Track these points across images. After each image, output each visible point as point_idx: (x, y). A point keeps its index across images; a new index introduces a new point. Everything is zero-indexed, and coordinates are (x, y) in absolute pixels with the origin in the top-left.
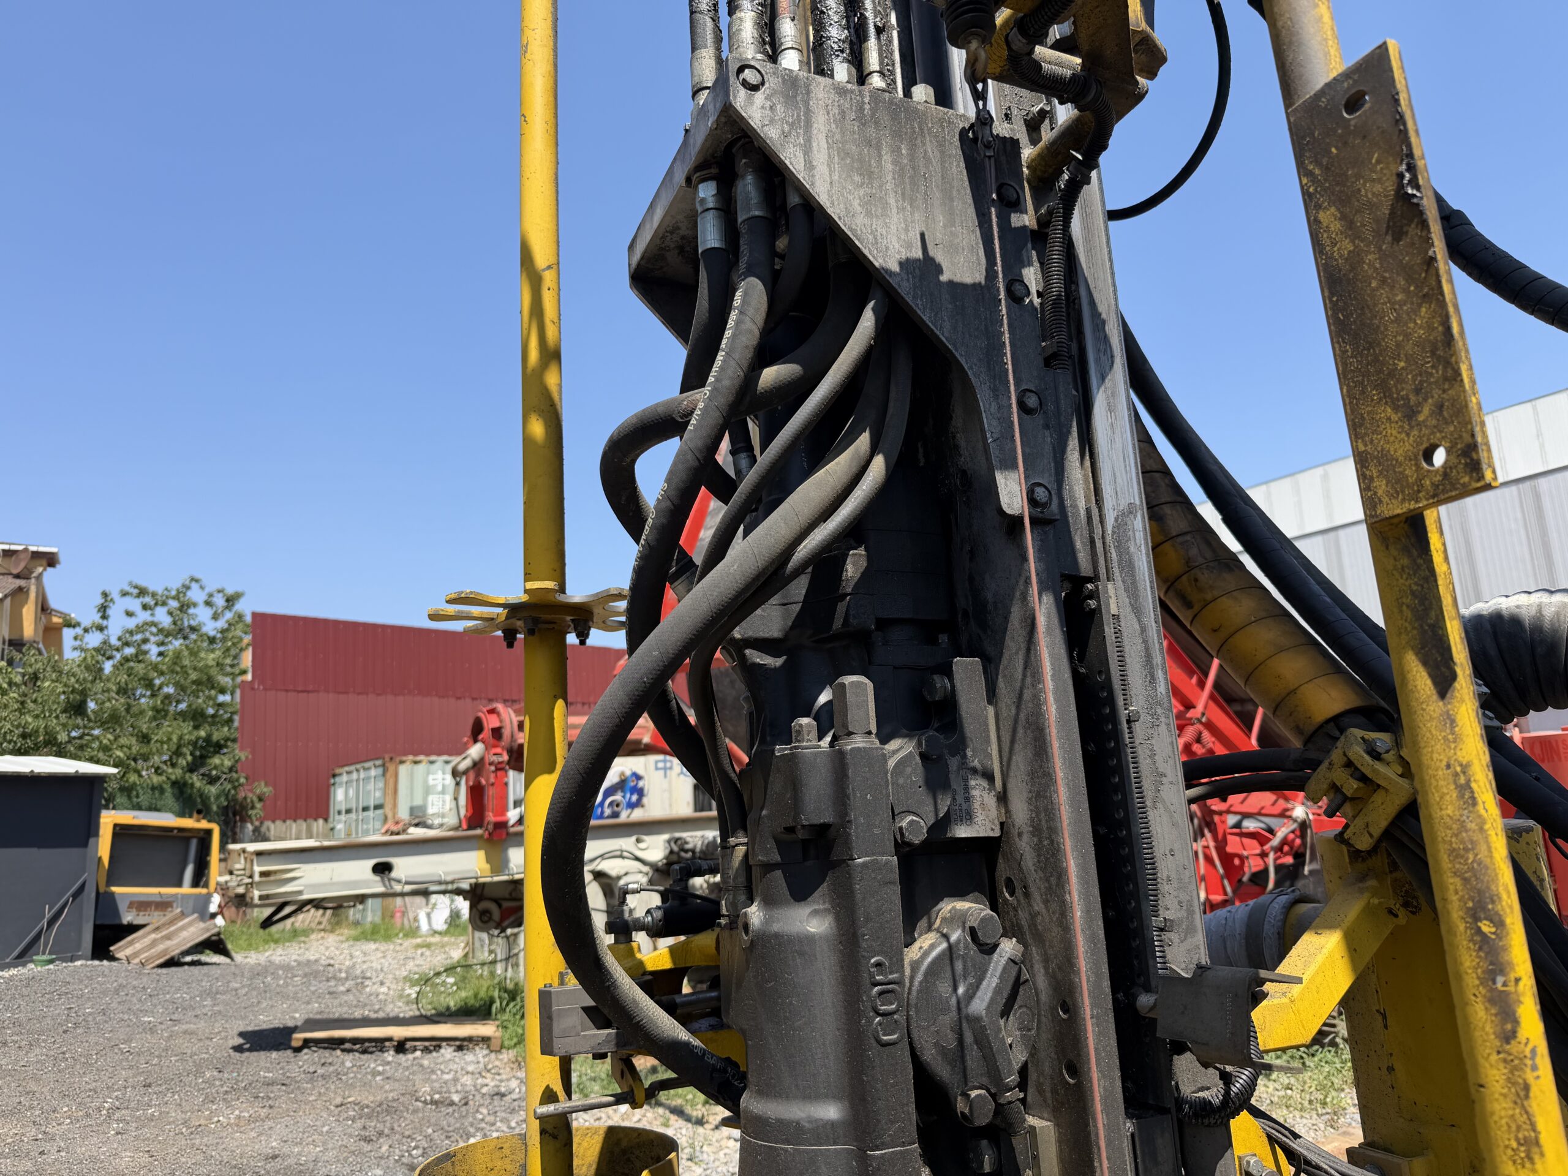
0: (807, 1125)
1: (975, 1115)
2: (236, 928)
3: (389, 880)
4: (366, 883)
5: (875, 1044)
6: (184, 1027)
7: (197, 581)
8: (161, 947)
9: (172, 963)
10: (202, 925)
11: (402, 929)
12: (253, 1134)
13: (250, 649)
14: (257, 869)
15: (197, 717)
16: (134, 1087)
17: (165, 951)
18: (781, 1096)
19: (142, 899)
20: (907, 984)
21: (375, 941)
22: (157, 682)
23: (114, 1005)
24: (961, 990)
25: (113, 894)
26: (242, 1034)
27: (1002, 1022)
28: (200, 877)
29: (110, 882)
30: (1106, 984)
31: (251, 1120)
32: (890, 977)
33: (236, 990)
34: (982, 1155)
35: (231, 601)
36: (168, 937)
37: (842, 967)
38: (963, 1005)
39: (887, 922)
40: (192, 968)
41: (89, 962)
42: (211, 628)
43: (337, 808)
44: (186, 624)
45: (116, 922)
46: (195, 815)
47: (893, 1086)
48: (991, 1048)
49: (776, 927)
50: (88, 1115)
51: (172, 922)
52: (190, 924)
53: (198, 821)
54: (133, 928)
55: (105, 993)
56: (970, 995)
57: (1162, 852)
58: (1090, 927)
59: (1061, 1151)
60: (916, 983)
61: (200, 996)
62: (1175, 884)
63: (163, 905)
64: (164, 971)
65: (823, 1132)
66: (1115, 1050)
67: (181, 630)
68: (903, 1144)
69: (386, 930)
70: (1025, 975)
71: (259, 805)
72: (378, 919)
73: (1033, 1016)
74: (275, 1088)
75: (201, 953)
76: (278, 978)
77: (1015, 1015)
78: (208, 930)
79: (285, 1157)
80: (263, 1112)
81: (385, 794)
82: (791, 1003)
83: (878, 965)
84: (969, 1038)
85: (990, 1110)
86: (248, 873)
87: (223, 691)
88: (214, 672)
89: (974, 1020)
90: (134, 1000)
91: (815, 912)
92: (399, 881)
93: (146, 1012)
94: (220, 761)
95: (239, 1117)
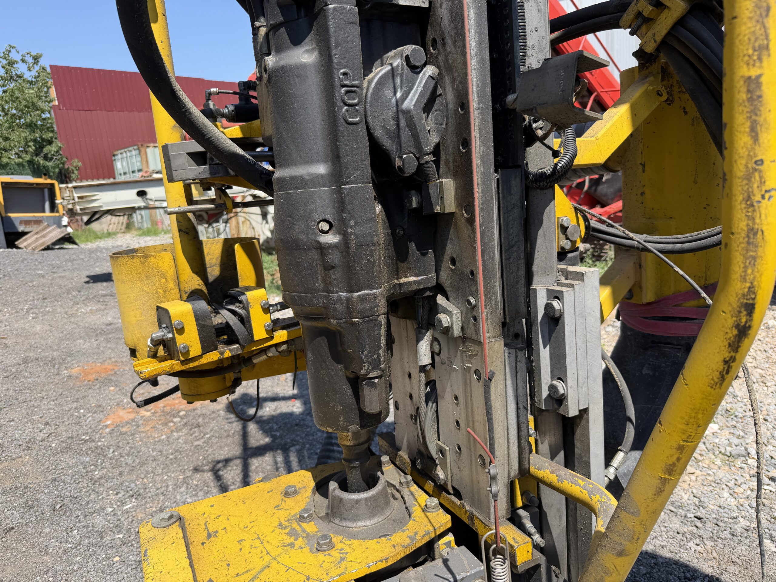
0: (307, 177)
1: (406, 166)
2: (79, 233)
3: (147, 199)
4: (134, 201)
5: (344, 123)
6: (59, 275)
7: (13, 48)
8: (41, 241)
9: (48, 248)
10: (59, 230)
11: (163, 230)
12: (99, 316)
13: (53, 87)
14: (76, 195)
15: (31, 126)
16: (38, 300)
17: (43, 243)
18: (292, 165)
19: (26, 219)
20: (365, 91)
21: (150, 236)
22: (6, 107)
23: (22, 267)
24: (399, 95)
25: (10, 217)
26: (88, 277)
27: (424, 116)
28: (53, 208)
29: (7, 211)
30: (489, 89)
31: (97, 310)
32: (354, 82)
33: (83, 259)
34: (412, 198)
35: (36, 59)
36: (44, 236)
37: (324, 81)
38: (399, 103)
39: (351, 48)
40: (59, 251)
41: (7, 250)
42: (28, 76)
43: (119, 172)
44: (14, 73)
45: (15, 231)
46: (43, 176)
47: (356, 149)
48: (417, 129)
49: (282, 63)
50: (17, 312)
51: (44, 229)
52: (53, 230)
53: (46, 179)
54: (24, 234)
55: (17, 262)
56: (404, 97)
57: (530, 29)
58: (480, 53)
59: (456, 193)
60: (371, 89)
61: (65, 261)
62: (536, 49)
63: (38, 222)
64: (45, 252)
65: (315, 181)
66: (492, 130)
67: (11, 77)
68: (363, 183)
69: (155, 231)
70: (440, 91)
71: (76, 172)
72: (149, 226)
73: (444, 116)
74: (108, 297)
75: (63, 244)
76: (103, 253)
77: (432, 115)
78: (63, 232)
79: (115, 324)
80: (103, 307)
81: (142, 164)
82: (294, 107)
83: (345, 74)
84: (403, 123)
85: (415, 165)
86: (72, 198)
87: (43, 112)
88: (35, 100)
89: (407, 112)
90: (32, 265)
91: (307, 51)
92: (151, 200)
93: (39, 270)
94: (51, 149)
95: (91, 310)
